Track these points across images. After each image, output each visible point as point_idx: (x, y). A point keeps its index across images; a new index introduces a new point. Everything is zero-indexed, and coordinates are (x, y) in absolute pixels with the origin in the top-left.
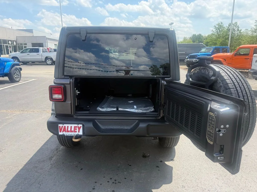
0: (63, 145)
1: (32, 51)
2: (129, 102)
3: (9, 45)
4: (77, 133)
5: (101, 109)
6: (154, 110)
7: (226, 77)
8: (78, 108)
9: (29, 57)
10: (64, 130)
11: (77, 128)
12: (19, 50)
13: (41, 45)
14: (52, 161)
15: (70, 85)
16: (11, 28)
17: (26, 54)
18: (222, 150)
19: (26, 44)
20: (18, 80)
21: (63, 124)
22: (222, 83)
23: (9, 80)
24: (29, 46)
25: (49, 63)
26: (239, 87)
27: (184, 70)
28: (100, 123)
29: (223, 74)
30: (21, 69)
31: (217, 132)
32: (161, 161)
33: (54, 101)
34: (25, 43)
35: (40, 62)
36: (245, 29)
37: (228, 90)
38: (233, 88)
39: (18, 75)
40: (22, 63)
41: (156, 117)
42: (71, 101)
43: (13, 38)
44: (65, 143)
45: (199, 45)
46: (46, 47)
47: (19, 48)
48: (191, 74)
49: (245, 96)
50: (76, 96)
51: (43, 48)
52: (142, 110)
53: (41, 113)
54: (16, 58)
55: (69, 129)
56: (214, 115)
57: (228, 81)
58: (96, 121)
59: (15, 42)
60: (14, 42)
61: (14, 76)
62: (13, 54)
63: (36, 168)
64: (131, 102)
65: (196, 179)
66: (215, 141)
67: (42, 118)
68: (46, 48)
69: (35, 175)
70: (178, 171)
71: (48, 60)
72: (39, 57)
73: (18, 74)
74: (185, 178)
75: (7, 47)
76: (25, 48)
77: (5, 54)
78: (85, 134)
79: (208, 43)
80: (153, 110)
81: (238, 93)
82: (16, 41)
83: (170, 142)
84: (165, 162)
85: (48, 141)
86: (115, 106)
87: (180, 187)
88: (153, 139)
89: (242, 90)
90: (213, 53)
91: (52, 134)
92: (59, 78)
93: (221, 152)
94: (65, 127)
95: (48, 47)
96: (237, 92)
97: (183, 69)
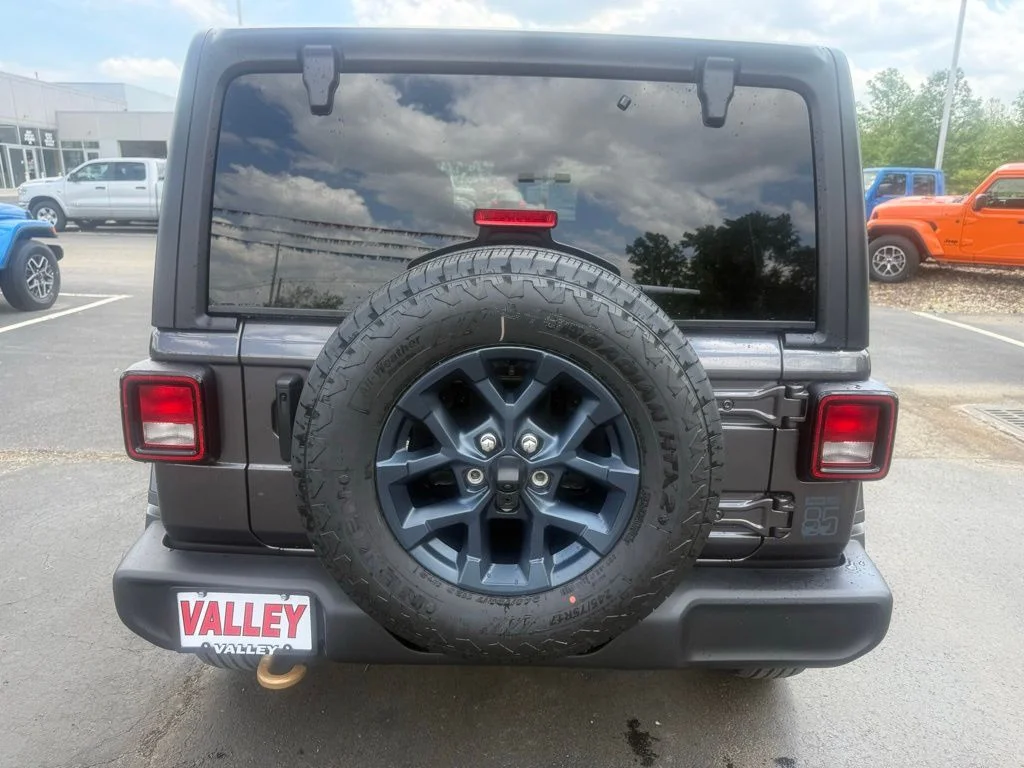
1: (117, 172)
3: (25, 149)
4: (281, 642)
9: (105, 201)
10: (212, 623)
11: (283, 615)
19: (96, 145)
20: (43, 297)
21: (204, 588)
24: (111, 154)
34: (93, 139)
39: (47, 278)
55: (238, 620)
59: (48, 136)
60: (46, 134)
61: (28, 281)
72: (145, 201)
75: (16, 154)
77: (9, 186)
82: (54, 133)
94: (214, 606)
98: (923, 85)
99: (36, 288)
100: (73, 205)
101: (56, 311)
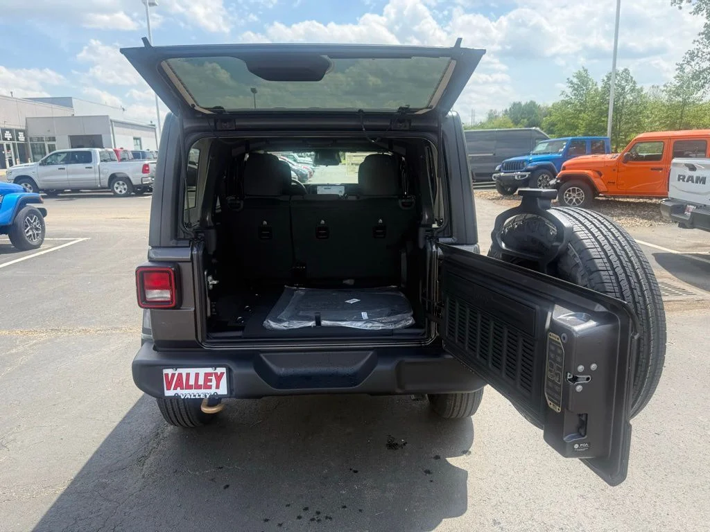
0: (173, 423)
2: (348, 301)
3: (5, 143)
4: (213, 391)
5: (273, 325)
6: (414, 322)
7: (589, 240)
8: (214, 325)
9: (65, 177)
11: (213, 378)
12: (36, 157)
13: (96, 141)
14: (145, 467)
15: (191, 264)
16: (10, 95)
17: (54, 168)
18: (582, 426)
19: (54, 139)
20: (35, 242)
21: (176, 367)
22: (581, 258)
23: (10, 243)
25: (121, 191)
26: (620, 268)
27: (491, 202)
28: (273, 363)
29: (582, 234)
30: (44, 212)
31: (571, 383)
32: (437, 457)
33: (148, 308)
34: (51, 135)
35: (95, 189)
36: (651, 85)
37: (594, 275)
38: (605, 268)
39: (37, 229)
40: (45, 193)
41: (420, 341)
42: (195, 307)
43: (17, 123)
44: (179, 416)
45: (528, 132)
46: (111, 148)
47: (33, 149)
48: (504, 232)
49: (636, 289)
50: (209, 291)
51: (103, 150)
52: (382, 323)
53: (107, 335)
54: (27, 180)
55: (192, 382)
56: (560, 341)
57: (594, 253)
58: (264, 358)
59: (21, 134)
62: (19, 168)
63: (104, 488)
64: (351, 301)
65: (529, 500)
66: (565, 406)
67: (112, 348)
68: (111, 150)
69: (103, 507)
70: (480, 482)
71: (118, 184)
72: (92, 176)
73: (37, 226)
74: (501, 500)
76: (50, 152)
78: (234, 393)
79: (553, 125)
80: (411, 322)
81: (618, 282)
82: (25, 132)
83: (458, 404)
84: (447, 459)
85: (130, 412)
86: (312, 314)
87: (486, 523)
88: (414, 400)
89: (629, 274)
90: (568, 155)
91: (141, 393)
92: (162, 245)
93: (582, 432)
95: (115, 147)
96: (617, 278)
97: (489, 199)
98: (603, 81)
99: (31, 235)
100: (44, 181)
101: (44, 250)
